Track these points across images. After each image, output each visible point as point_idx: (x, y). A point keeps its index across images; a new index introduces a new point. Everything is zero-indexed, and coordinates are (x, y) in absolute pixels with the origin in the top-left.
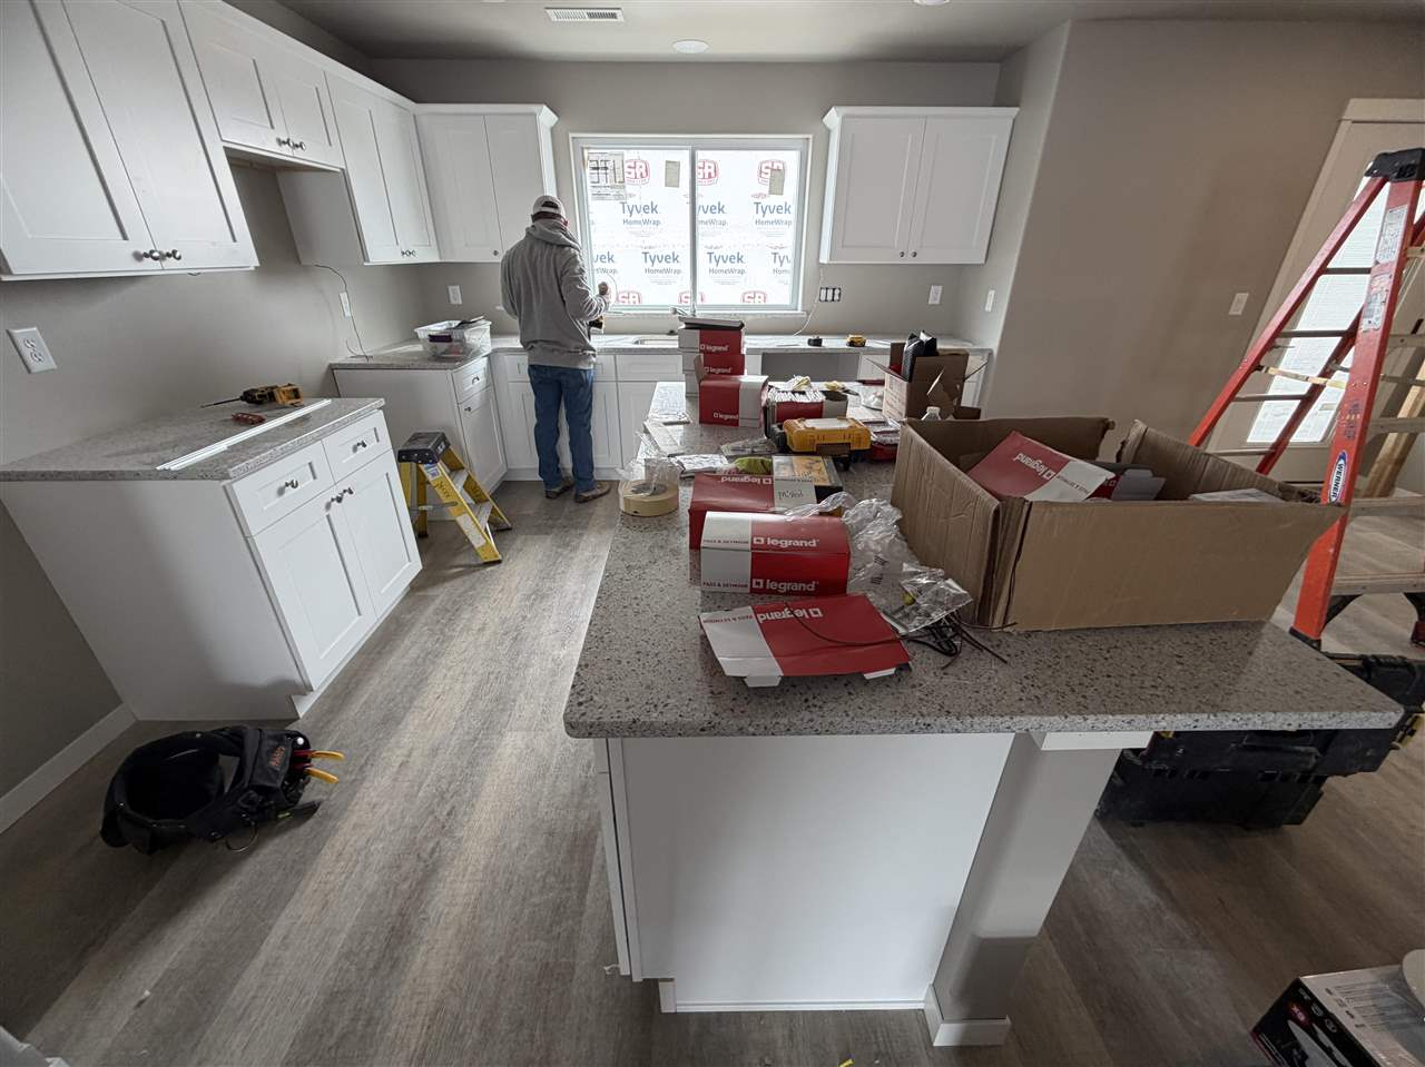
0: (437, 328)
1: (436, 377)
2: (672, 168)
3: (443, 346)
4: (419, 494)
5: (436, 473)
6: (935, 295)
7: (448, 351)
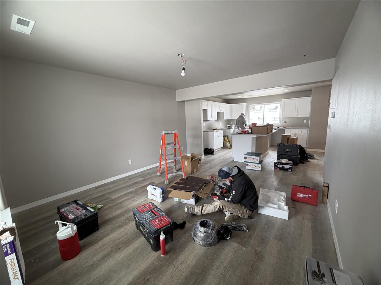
0: (229, 126)
1: (228, 130)
2: (261, 107)
3: (229, 127)
4: (224, 140)
5: (226, 138)
6: (305, 121)
7: (230, 128)
